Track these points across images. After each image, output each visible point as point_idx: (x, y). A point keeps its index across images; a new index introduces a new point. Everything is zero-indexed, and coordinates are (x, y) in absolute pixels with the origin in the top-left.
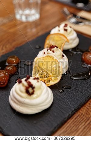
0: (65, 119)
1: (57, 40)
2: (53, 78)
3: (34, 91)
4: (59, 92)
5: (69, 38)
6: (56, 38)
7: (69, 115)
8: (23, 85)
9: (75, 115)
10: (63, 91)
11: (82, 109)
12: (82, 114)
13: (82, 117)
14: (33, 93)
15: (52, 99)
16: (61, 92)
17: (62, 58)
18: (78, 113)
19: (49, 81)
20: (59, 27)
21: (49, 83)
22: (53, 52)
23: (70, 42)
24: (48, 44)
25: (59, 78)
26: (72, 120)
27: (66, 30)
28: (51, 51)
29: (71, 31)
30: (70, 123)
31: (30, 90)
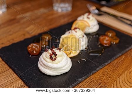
2: (73, 51)
3: (56, 58)
8: (49, 53)
15: (70, 66)
19: (70, 53)
25: (78, 52)
27: (89, 18)
28: (74, 31)
31: (53, 56)
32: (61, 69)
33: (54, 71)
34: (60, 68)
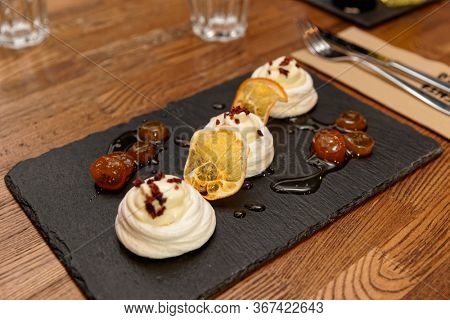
0: (229, 279)
1: (261, 95)
2: (224, 182)
3: (164, 208)
4: (236, 216)
5: (288, 91)
6: (260, 88)
7: (240, 272)
8: (143, 192)
9: (256, 274)
10: (244, 215)
11: (278, 262)
12: (273, 274)
13: (271, 282)
14: (160, 213)
16: (239, 217)
17: (257, 138)
18: (265, 271)
19: (216, 187)
20: (271, 64)
21: (214, 193)
22: (237, 121)
23: (290, 101)
24: (240, 101)
25: (238, 185)
26: (247, 284)
27: (285, 73)
28: (231, 118)
29: (298, 76)
30: (240, 289)
31: (156, 204)
32: (180, 241)
33: (160, 247)
34: (177, 238)
